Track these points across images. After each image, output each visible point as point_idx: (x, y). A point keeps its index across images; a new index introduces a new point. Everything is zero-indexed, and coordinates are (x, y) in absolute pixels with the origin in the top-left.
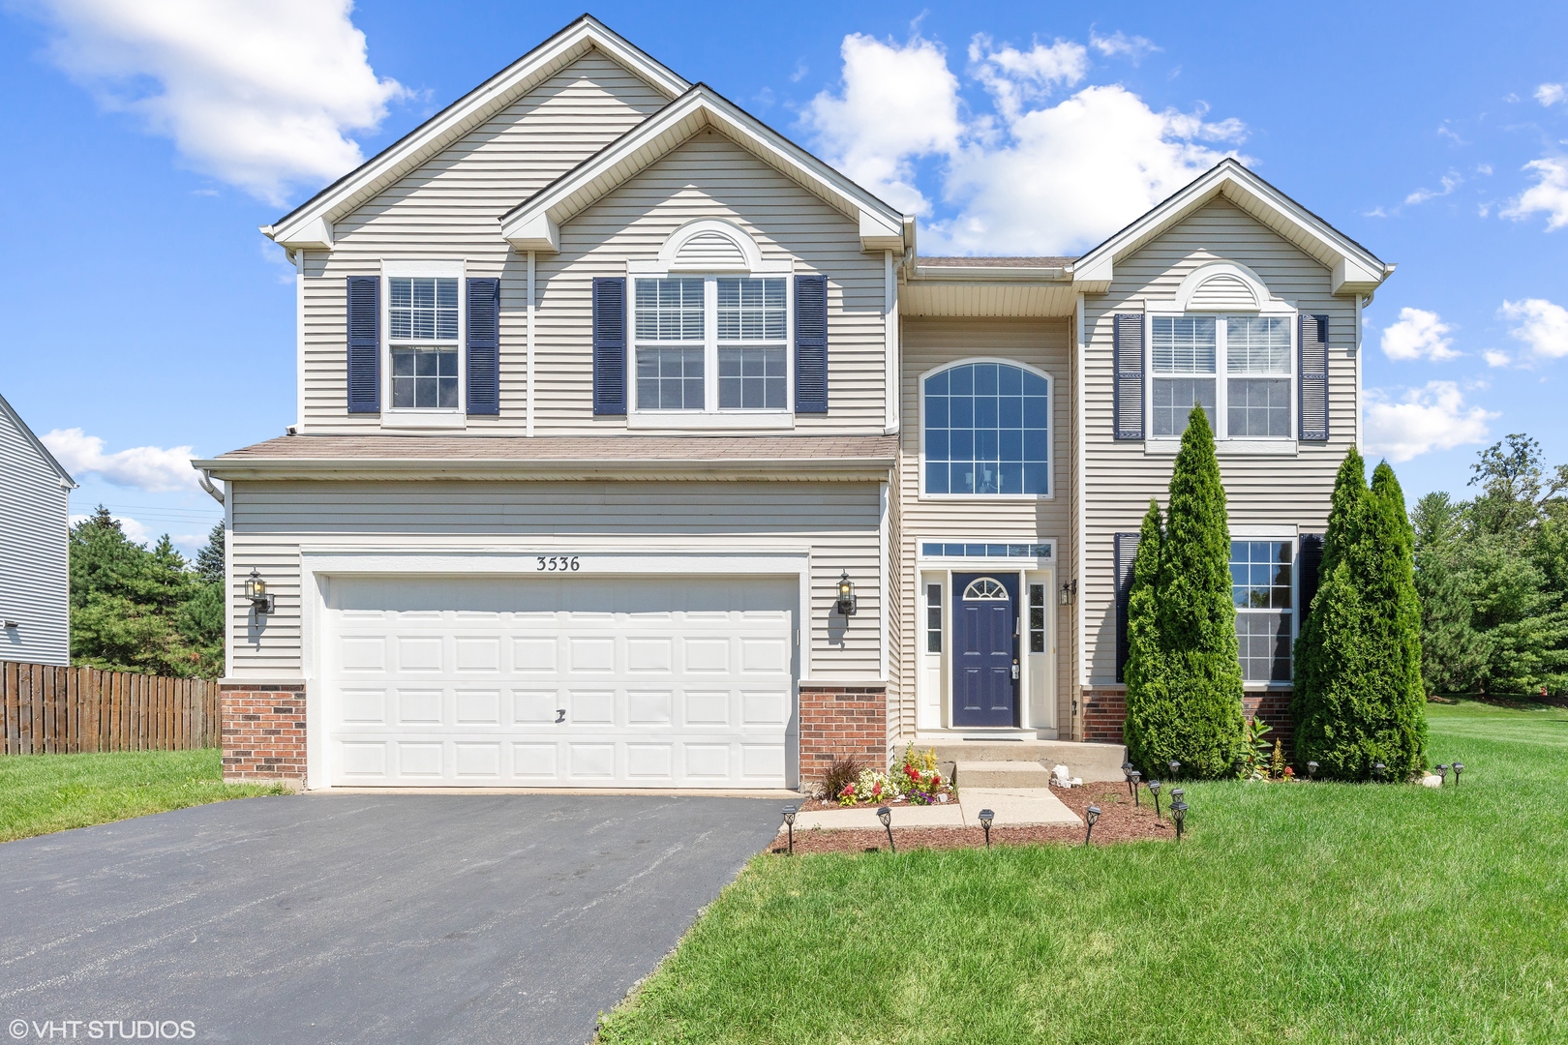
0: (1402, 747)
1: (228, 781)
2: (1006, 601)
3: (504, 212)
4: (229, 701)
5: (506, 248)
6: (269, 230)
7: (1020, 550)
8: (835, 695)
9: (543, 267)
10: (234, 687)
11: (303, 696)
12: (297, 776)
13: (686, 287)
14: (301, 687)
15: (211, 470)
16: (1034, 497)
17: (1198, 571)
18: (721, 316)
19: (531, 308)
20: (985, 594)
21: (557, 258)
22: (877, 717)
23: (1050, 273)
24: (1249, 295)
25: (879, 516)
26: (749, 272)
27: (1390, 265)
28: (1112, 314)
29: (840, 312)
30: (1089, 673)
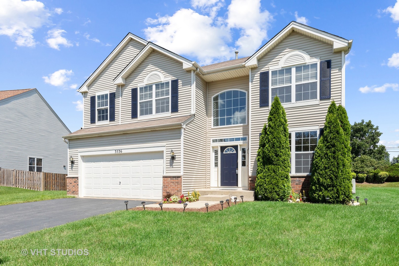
0: (337, 193)
1: (67, 195)
2: (235, 153)
3: (114, 79)
4: (67, 180)
5: (116, 86)
6: (78, 90)
7: (238, 139)
8: (170, 178)
9: (123, 88)
10: (68, 178)
11: (78, 179)
12: (77, 194)
13: (149, 87)
14: (77, 178)
15: (65, 138)
16: (242, 125)
17: (271, 143)
18: (156, 93)
19: (120, 97)
20: (230, 151)
21: (125, 86)
22: (179, 183)
23: (239, 65)
24: (303, 59)
25: (180, 136)
26: (162, 81)
27: (350, 40)
28: (259, 72)
29: (181, 87)
30: (252, 172)
